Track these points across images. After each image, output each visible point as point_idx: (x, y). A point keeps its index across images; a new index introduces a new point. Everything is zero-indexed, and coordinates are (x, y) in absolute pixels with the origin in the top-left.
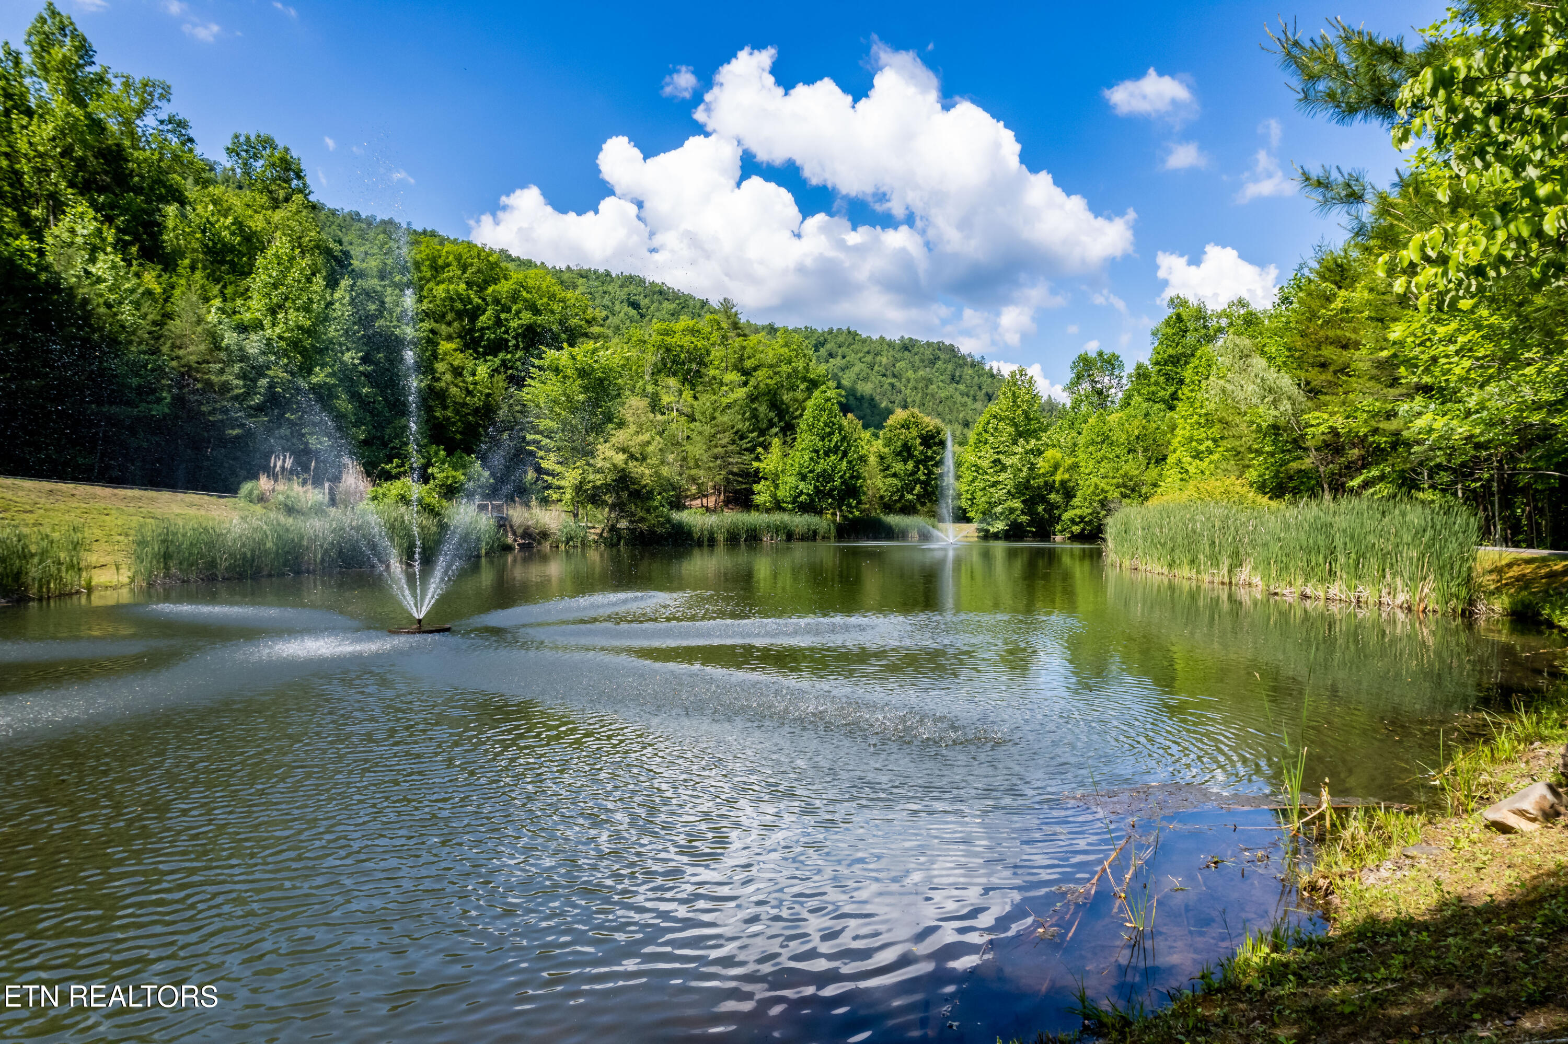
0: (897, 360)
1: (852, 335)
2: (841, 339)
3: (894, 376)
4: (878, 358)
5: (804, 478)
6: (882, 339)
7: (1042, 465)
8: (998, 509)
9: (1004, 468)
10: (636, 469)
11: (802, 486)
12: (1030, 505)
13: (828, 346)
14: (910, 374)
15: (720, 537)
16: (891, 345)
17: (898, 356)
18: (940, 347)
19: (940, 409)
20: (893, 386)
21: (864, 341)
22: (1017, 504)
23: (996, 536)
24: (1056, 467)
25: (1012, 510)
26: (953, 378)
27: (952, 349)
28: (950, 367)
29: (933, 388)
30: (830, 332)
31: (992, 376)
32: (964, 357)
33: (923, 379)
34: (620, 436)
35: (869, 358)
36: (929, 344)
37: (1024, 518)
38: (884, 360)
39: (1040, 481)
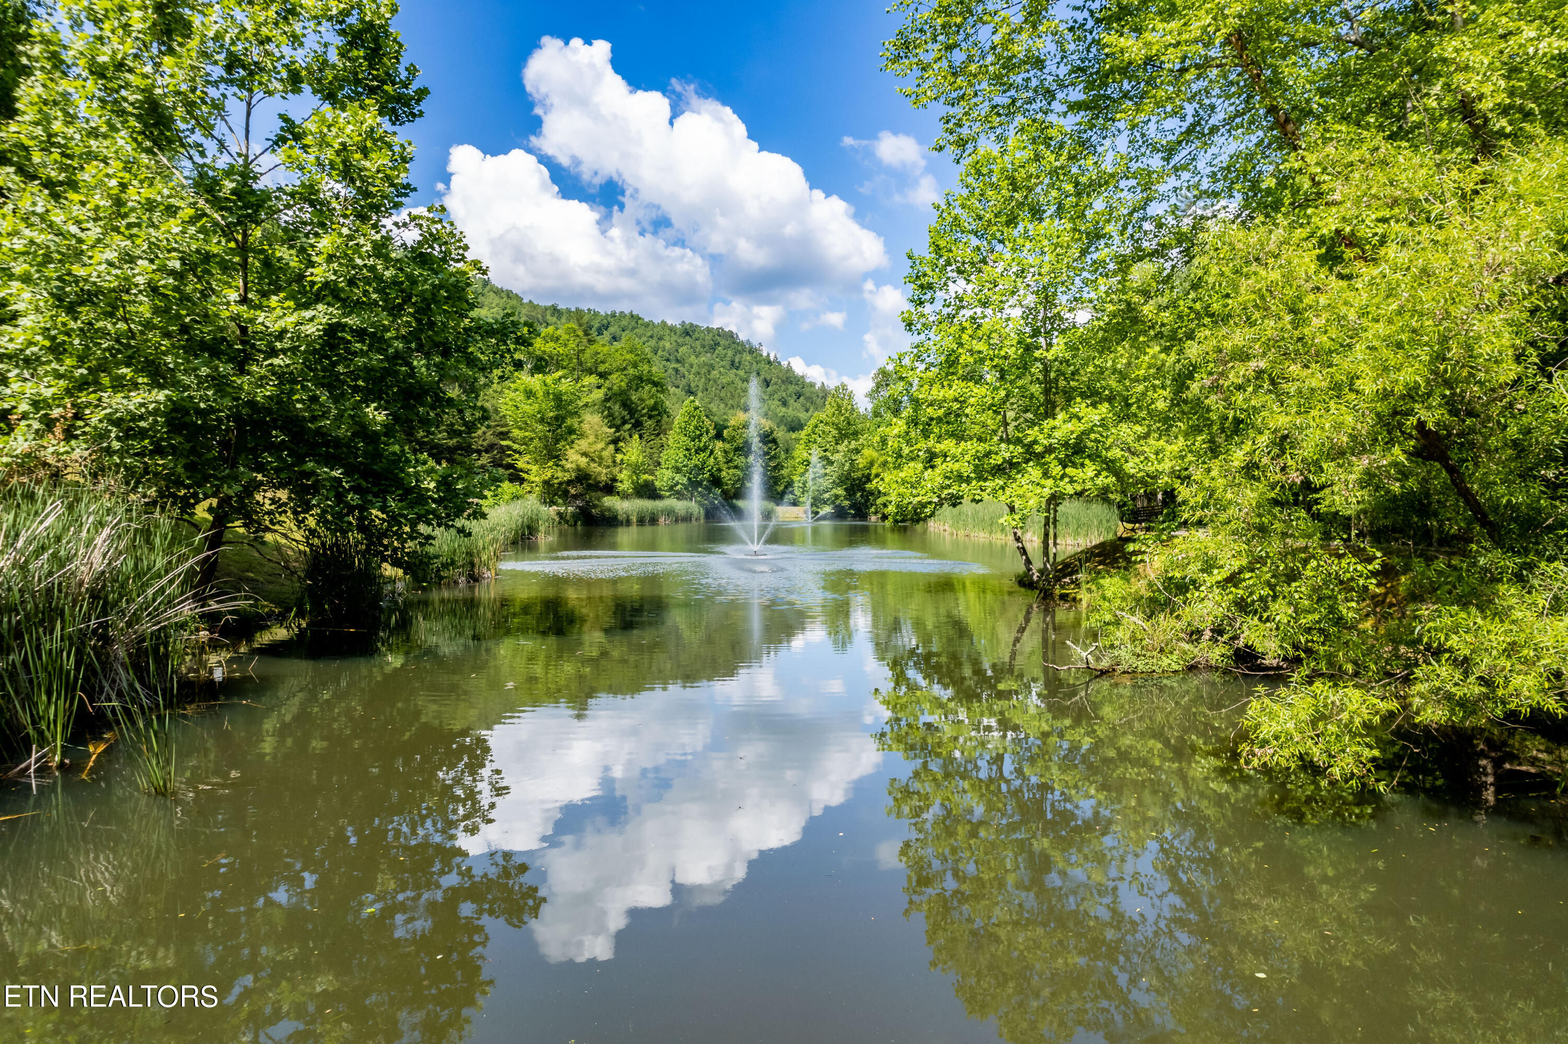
0: (680, 345)
1: (635, 318)
2: (624, 323)
3: (678, 361)
4: (661, 343)
5: (678, 470)
6: (664, 323)
7: (861, 462)
8: (827, 496)
9: (831, 463)
10: (595, 468)
11: (678, 477)
12: (850, 492)
13: (612, 329)
14: (693, 359)
15: (634, 519)
16: (672, 329)
17: (680, 340)
18: (720, 333)
19: (723, 394)
20: (677, 370)
21: (647, 325)
22: (840, 491)
23: (824, 518)
24: (872, 464)
25: (837, 497)
26: (733, 364)
27: (731, 336)
28: (730, 353)
29: (715, 373)
30: (613, 315)
31: (769, 362)
32: (742, 344)
33: (705, 364)
34: (583, 444)
35: (652, 343)
36: (709, 330)
37: (847, 503)
38: (668, 345)
39: (859, 474)
